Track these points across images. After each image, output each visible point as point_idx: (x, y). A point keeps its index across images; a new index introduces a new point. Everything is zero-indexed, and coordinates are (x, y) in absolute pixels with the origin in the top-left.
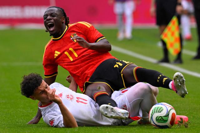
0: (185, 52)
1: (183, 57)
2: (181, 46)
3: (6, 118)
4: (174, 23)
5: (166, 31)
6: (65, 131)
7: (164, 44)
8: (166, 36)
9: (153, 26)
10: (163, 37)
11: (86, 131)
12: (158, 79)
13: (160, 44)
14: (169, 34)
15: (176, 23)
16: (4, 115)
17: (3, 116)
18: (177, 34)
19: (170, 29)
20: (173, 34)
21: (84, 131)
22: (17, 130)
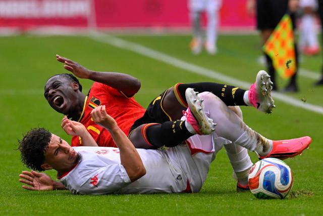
0: (303, 73)
1: (300, 82)
2: (297, 64)
3: (13, 180)
4: (285, 27)
5: (272, 39)
6: (109, 201)
7: (269, 60)
8: (272, 46)
9: (252, 31)
10: (266, 48)
11: (141, 201)
12: (223, 92)
13: (262, 61)
14: (277, 44)
15: (289, 26)
16: (10, 176)
17: (8, 177)
18: (290, 45)
19: (278, 36)
20: (283, 44)
21: (139, 202)
22: (31, 200)
